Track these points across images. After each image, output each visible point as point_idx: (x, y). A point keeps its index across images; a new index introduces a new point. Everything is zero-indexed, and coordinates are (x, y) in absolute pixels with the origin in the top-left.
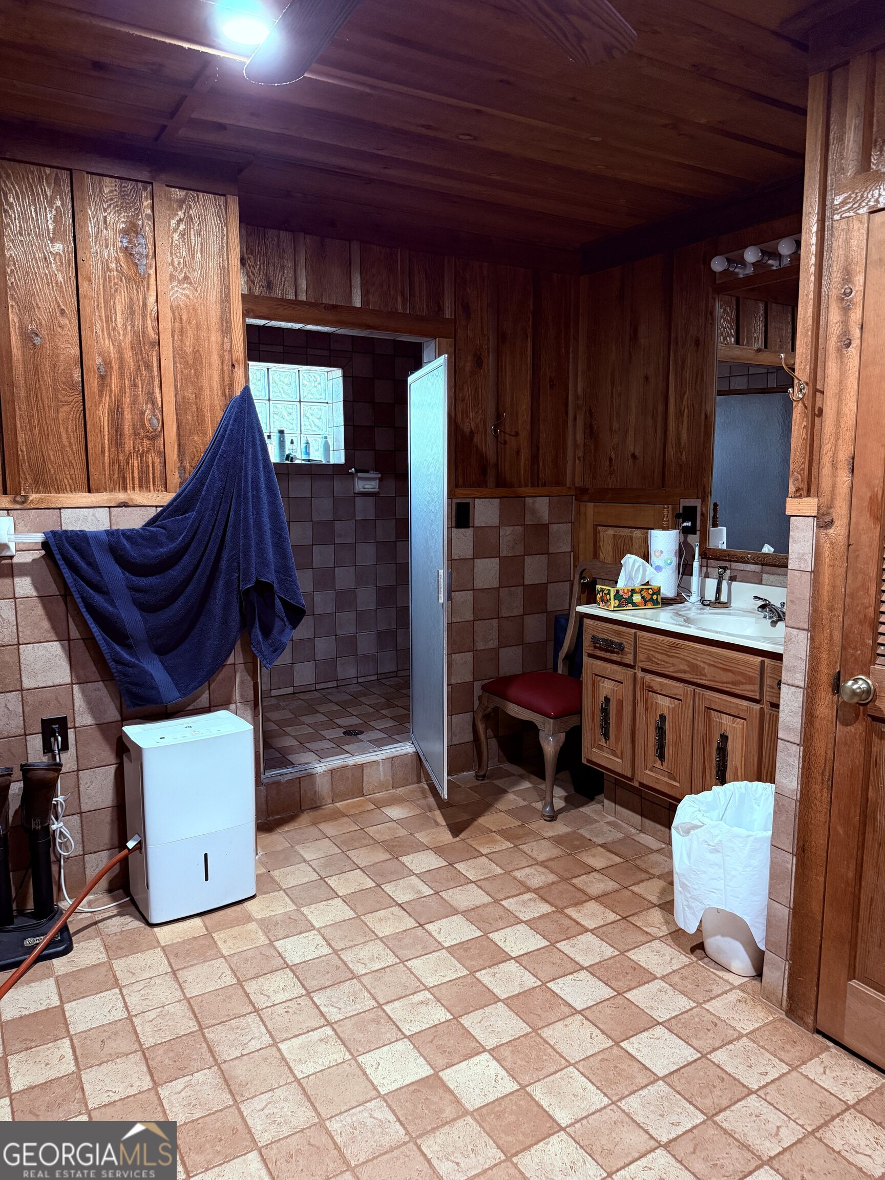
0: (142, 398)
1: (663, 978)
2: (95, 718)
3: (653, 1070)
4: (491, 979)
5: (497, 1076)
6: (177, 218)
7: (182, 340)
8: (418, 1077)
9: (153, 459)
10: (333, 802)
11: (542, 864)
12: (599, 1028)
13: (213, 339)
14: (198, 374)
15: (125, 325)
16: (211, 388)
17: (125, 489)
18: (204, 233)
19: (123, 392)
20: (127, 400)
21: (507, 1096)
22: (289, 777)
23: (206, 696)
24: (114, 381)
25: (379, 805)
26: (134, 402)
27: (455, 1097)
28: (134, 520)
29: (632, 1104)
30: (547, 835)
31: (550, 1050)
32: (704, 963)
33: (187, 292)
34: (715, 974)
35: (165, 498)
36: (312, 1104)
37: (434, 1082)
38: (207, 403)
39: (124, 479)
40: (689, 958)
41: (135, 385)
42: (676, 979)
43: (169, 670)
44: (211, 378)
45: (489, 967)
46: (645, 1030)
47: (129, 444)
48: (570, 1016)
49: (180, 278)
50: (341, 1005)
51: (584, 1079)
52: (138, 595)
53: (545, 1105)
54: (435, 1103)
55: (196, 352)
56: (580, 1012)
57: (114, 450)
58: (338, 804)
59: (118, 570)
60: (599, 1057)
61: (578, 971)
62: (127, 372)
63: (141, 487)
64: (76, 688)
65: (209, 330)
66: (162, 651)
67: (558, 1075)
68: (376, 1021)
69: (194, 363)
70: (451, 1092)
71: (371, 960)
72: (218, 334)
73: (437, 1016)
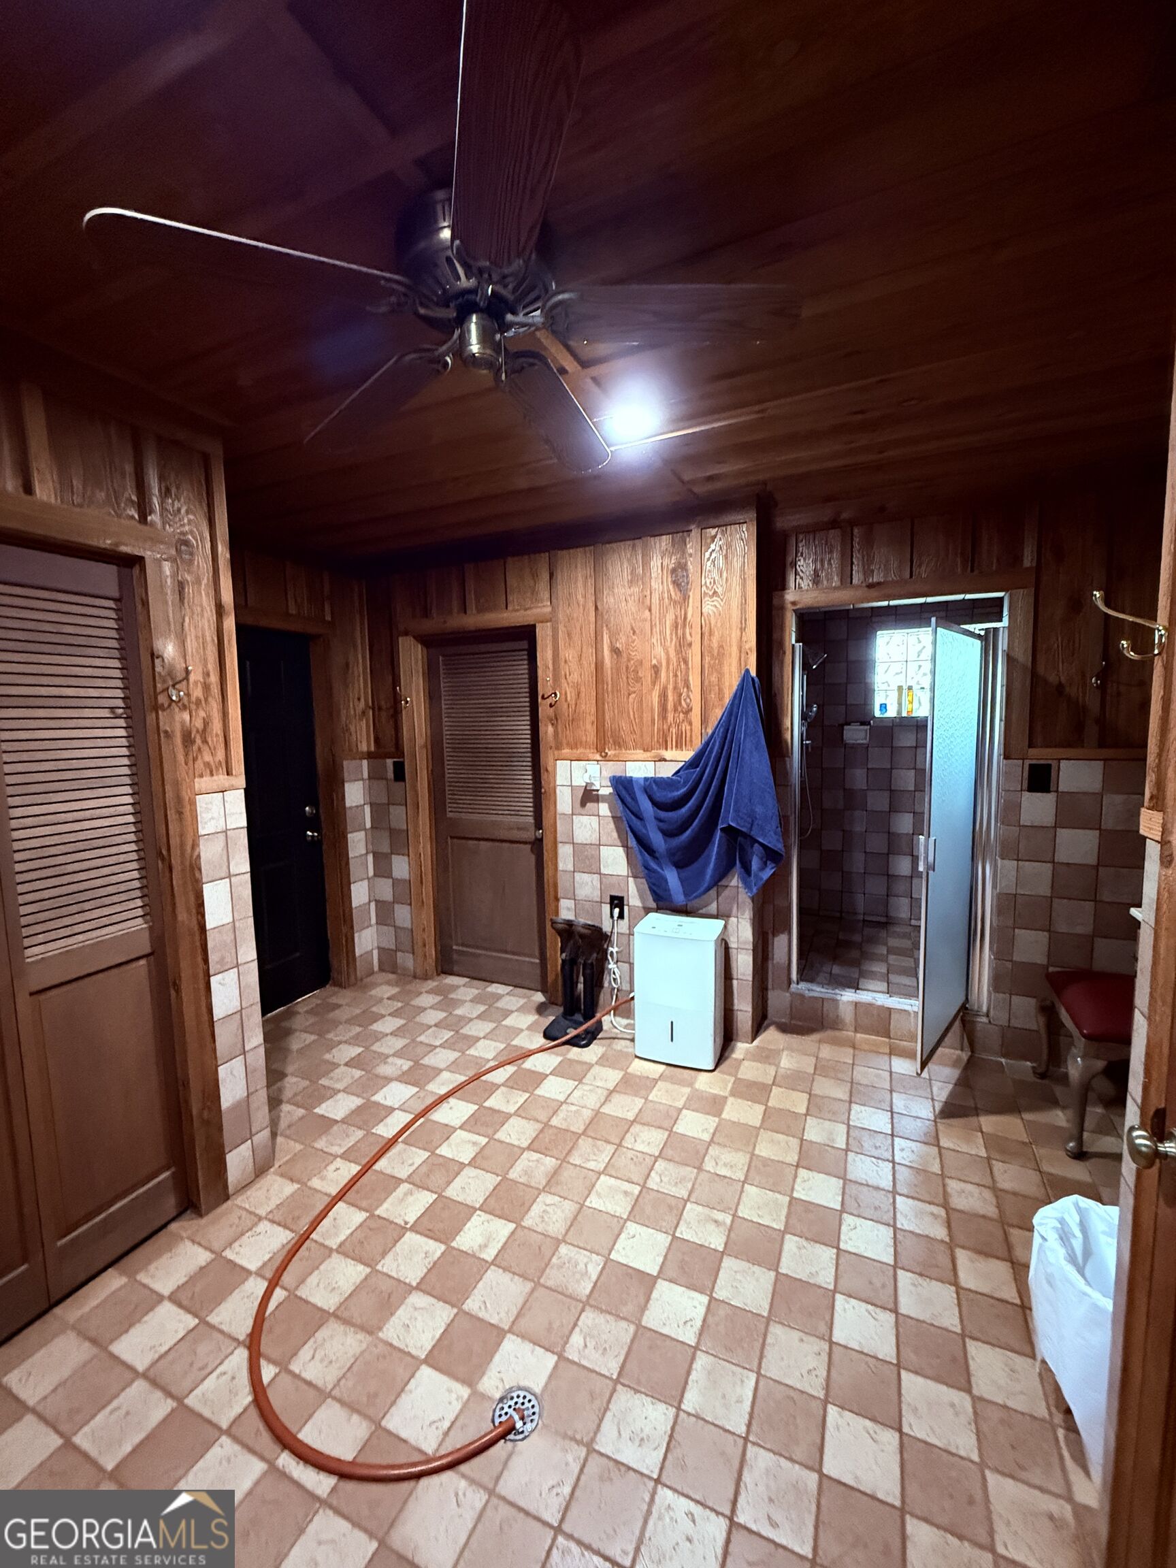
0: (681, 684)
1: (976, 1400)
2: (643, 903)
3: (825, 1458)
4: (795, 1250)
5: (691, 1320)
6: (710, 550)
7: (710, 640)
8: (642, 1268)
9: (685, 726)
10: (856, 1031)
11: (995, 1189)
12: (829, 1371)
13: (733, 635)
14: (721, 664)
15: (671, 634)
16: (730, 673)
17: (666, 749)
18: (730, 556)
19: (668, 681)
20: (671, 687)
21: (678, 1341)
22: (816, 994)
23: (714, 905)
24: (663, 674)
25: (893, 1052)
26: (675, 688)
27: (646, 1305)
28: (667, 771)
29: (760, 1459)
30: (1046, 1168)
31: (758, 1345)
32: (1066, 1437)
33: (715, 603)
34: (1061, 1458)
35: (687, 755)
36: (571, 1225)
37: (647, 1282)
38: (727, 684)
39: (666, 742)
40: (1050, 1414)
41: (676, 676)
42: (995, 1415)
43: (682, 881)
44: (730, 665)
45: (807, 1239)
46: (873, 1420)
47: (670, 716)
48: (817, 1337)
49: (711, 593)
50: (665, 1179)
51: (750, 1394)
52: (661, 824)
53: (693, 1376)
54: (628, 1294)
55: (721, 647)
56: (831, 1343)
57: (661, 722)
58: (859, 1035)
59: (650, 804)
60: (792, 1393)
61: (885, 1308)
62: (671, 667)
63: (677, 746)
64: (631, 880)
65: (731, 628)
66: (679, 866)
67: (734, 1368)
68: (671, 1208)
69: (718, 654)
70: (648, 1299)
71: (725, 1165)
72: (738, 631)
73: (712, 1241)
